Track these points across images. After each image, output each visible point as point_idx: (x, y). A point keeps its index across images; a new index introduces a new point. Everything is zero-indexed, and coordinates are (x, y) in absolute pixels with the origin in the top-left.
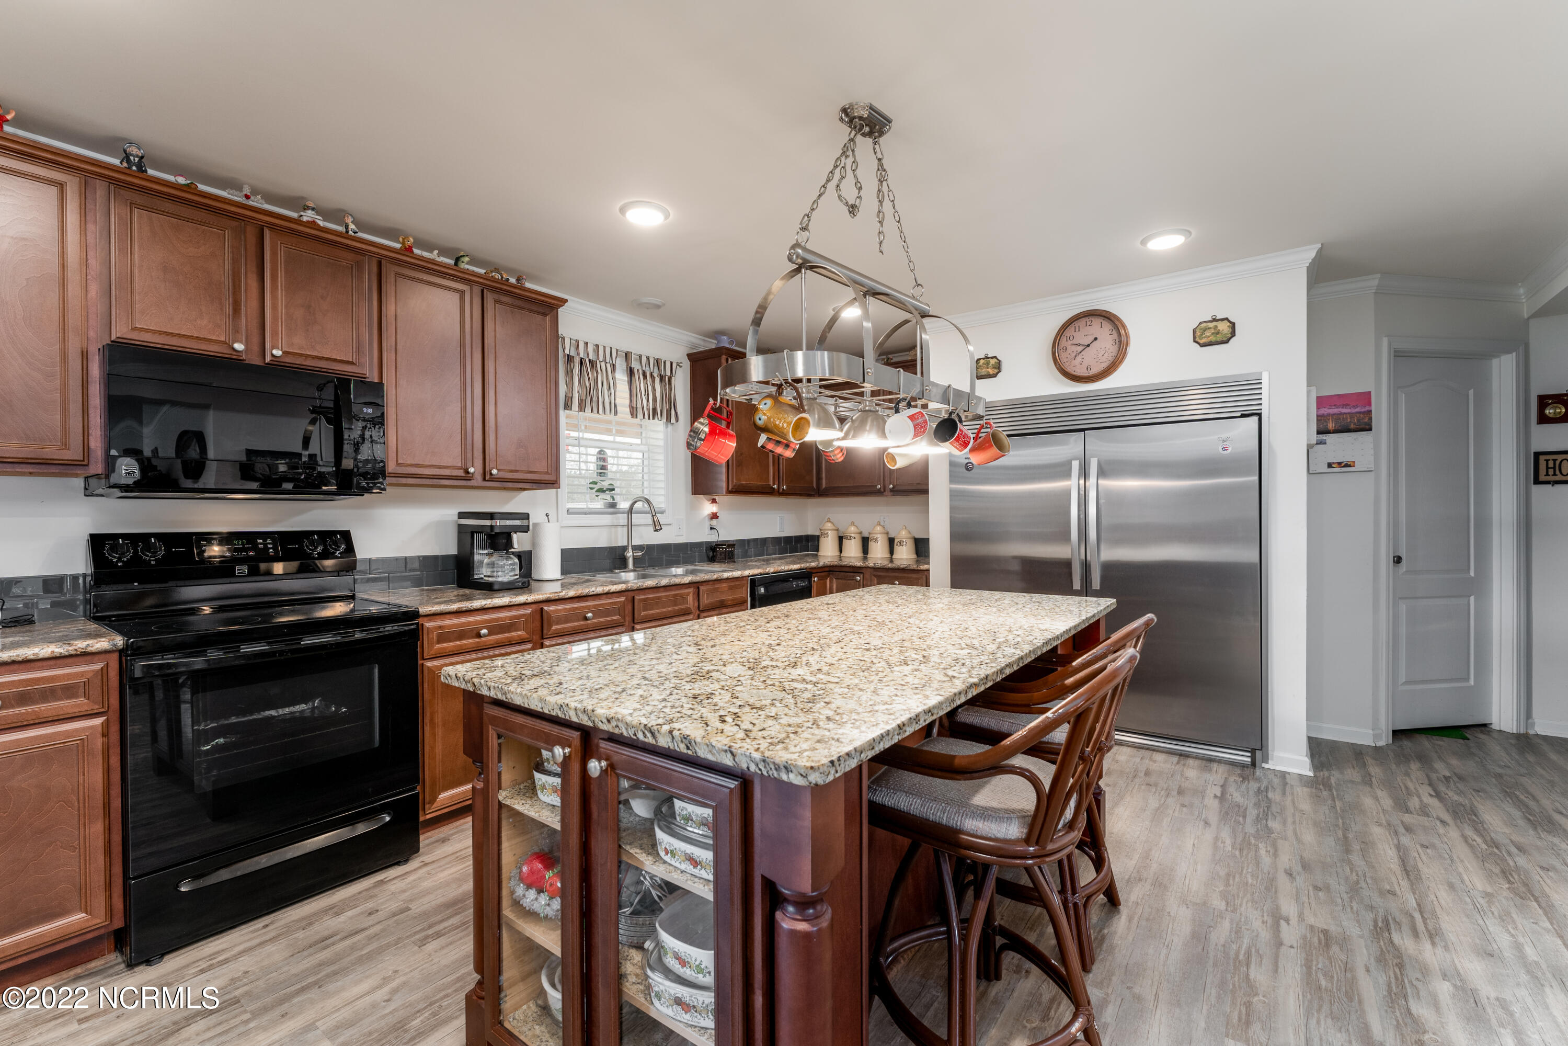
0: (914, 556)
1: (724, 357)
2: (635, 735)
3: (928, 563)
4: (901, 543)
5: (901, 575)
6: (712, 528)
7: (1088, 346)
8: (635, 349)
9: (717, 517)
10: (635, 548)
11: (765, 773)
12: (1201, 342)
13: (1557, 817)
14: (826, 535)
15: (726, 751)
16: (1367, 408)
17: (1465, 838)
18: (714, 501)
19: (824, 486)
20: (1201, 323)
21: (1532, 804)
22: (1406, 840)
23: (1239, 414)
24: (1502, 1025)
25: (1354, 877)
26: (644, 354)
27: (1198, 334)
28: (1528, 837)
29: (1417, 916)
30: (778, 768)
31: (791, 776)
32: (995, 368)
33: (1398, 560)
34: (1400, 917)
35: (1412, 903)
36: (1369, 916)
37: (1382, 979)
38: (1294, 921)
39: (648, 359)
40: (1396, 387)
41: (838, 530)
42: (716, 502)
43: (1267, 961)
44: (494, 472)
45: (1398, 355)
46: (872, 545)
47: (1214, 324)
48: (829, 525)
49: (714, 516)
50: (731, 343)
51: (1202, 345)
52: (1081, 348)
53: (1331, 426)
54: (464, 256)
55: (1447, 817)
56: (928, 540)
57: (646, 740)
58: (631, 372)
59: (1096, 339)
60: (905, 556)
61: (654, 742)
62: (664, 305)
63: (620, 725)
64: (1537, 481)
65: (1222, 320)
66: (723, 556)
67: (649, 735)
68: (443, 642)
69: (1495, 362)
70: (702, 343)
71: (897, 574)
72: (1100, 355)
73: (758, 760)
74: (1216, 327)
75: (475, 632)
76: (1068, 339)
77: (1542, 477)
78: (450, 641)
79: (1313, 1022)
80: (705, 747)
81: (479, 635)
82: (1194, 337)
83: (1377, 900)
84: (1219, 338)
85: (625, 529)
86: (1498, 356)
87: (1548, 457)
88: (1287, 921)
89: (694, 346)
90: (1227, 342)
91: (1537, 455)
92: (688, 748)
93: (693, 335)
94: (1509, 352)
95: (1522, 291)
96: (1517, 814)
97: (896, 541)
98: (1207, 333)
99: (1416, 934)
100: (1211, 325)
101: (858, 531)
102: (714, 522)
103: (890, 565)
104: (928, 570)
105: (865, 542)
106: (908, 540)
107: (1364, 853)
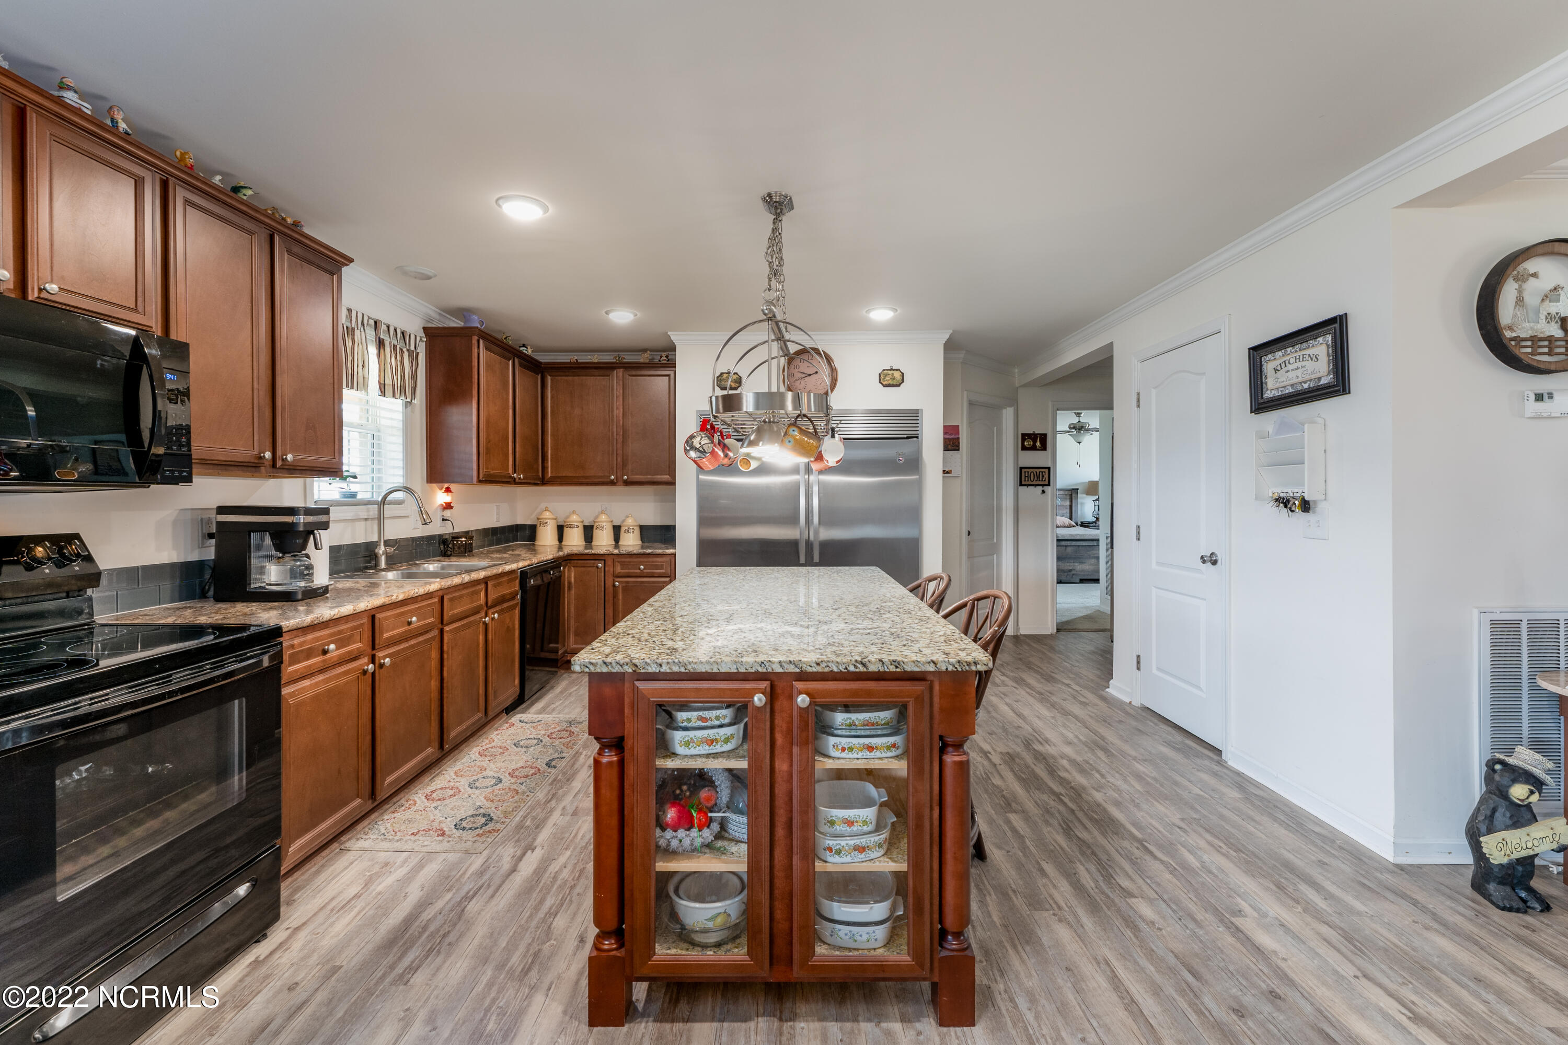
0: (640, 542)
1: (475, 338)
2: (846, 669)
3: (674, 547)
4: (628, 531)
5: (645, 560)
6: (443, 520)
7: (810, 375)
8: (385, 318)
9: (451, 508)
10: (387, 543)
11: (960, 670)
12: (884, 383)
13: (1053, 675)
14: (545, 524)
15: (929, 662)
16: (957, 437)
17: (1028, 693)
18: (448, 490)
19: (549, 475)
20: (884, 370)
21: (1040, 670)
22: (1007, 700)
23: (905, 436)
24: (1092, 770)
25: (1001, 724)
26: (394, 323)
27: (882, 377)
28: (1049, 687)
29: (1035, 734)
30: (969, 664)
31: (979, 666)
32: (736, 382)
33: (969, 533)
34: (1031, 737)
35: (1030, 730)
36: (1019, 741)
37: (1042, 767)
38: (993, 752)
39: (395, 330)
40: (971, 423)
41: (556, 519)
42: (451, 492)
43: (995, 774)
44: (290, 457)
45: (971, 404)
46: (596, 533)
47: (892, 372)
48: (547, 514)
49: (448, 506)
50: (482, 323)
51: (885, 386)
52: (805, 375)
53: (950, 447)
54: (245, 187)
55: (1015, 685)
56: (675, 526)
57: (857, 670)
58: (380, 344)
59: (817, 372)
60: (631, 542)
61: (865, 670)
62: (436, 276)
63: (830, 664)
64: (1021, 485)
65: (897, 370)
66: (462, 549)
67: (859, 666)
68: (294, 665)
69: (1004, 411)
70: (438, 317)
71: (642, 559)
72: (818, 383)
73: (954, 663)
74: (893, 374)
75: (321, 649)
76: (795, 367)
77: (1023, 483)
78: (299, 662)
79: (1032, 794)
80: (913, 664)
81: (325, 652)
82: (880, 380)
83: (1017, 732)
84: (895, 382)
85: (376, 522)
86: (1005, 408)
87: (1026, 470)
88: (990, 753)
89: (430, 320)
90: (899, 385)
91: (1021, 468)
92: (897, 667)
93: (434, 308)
94: (1010, 406)
95: (1016, 371)
96: (1039, 677)
97: (623, 529)
98: (888, 378)
99: (1041, 743)
100: (890, 372)
101: (580, 520)
102: (448, 513)
103: (616, 551)
104: (674, 555)
105: (589, 532)
106: (635, 528)
107: (995, 710)
